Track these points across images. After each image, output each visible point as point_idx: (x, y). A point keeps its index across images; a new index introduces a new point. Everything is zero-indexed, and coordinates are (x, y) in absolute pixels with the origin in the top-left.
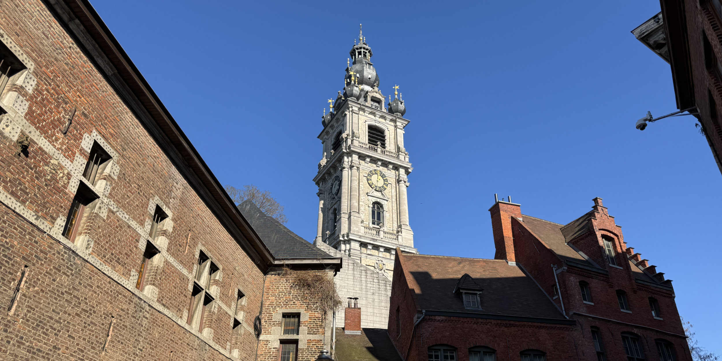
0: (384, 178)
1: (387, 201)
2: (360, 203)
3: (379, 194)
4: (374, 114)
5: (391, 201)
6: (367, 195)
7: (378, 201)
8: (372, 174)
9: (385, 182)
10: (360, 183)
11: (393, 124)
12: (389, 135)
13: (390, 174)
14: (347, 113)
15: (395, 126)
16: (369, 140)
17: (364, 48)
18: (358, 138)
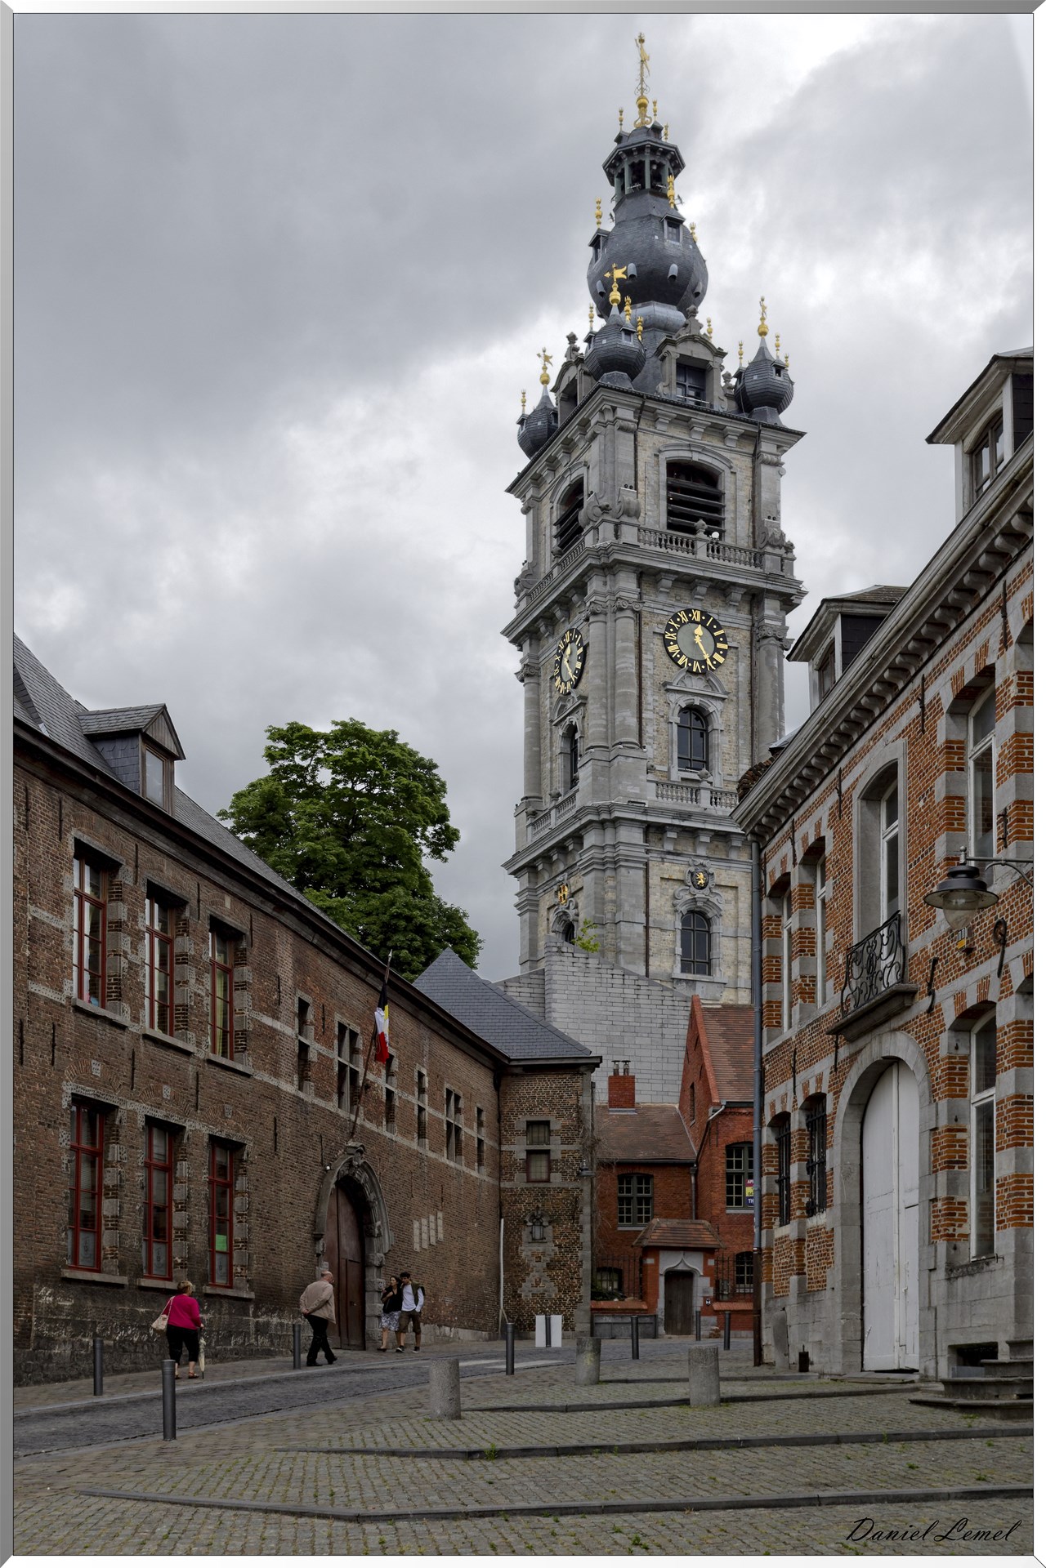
0: (716, 634)
1: (723, 699)
2: (644, 715)
3: (696, 685)
4: (686, 423)
5: (735, 698)
6: (663, 691)
7: (697, 703)
8: (680, 623)
9: (719, 645)
10: (644, 656)
11: (750, 450)
12: (734, 488)
13: (734, 619)
14: (599, 429)
15: (755, 456)
16: (670, 513)
17: (654, 150)
18: (637, 514)
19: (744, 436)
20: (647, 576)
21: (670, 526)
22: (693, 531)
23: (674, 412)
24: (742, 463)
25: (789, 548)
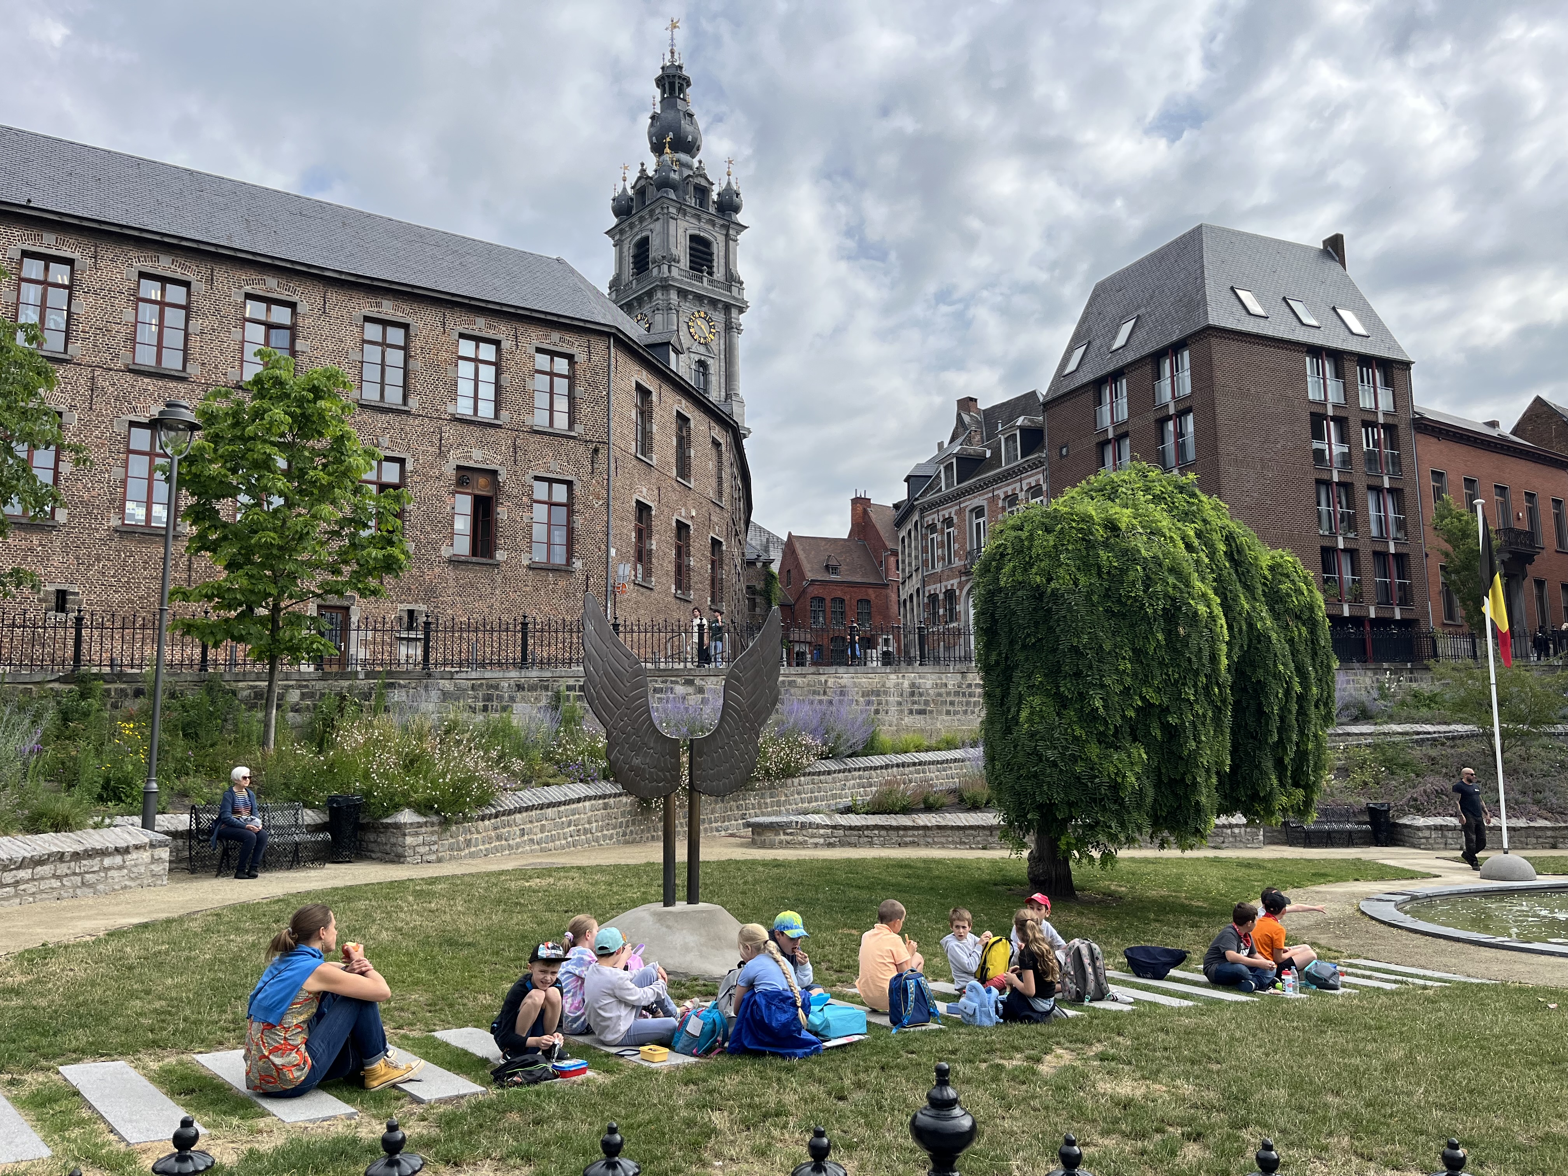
0: (710, 324)
3: (702, 350)
4: (698, 218)
5: (719, 358)
6: (688, 352)
7: (702, 359)
8: (695, 317)
9: (712, 330)
11: (724, 232)
12: (718, 249)
13: (718, 317)
14: (660, 216)
15: (727, 235)
16: (691, 261)
17: (680, 77)
18: (678, 262)
19: (722, 226)
20: (683, 293)
21: (691, 268)
22: (702, 272)
23: (694, 212)
24: (721, 239)
25: (741, 283)
